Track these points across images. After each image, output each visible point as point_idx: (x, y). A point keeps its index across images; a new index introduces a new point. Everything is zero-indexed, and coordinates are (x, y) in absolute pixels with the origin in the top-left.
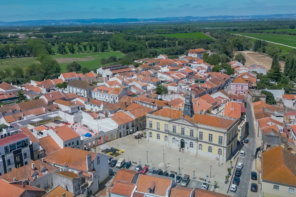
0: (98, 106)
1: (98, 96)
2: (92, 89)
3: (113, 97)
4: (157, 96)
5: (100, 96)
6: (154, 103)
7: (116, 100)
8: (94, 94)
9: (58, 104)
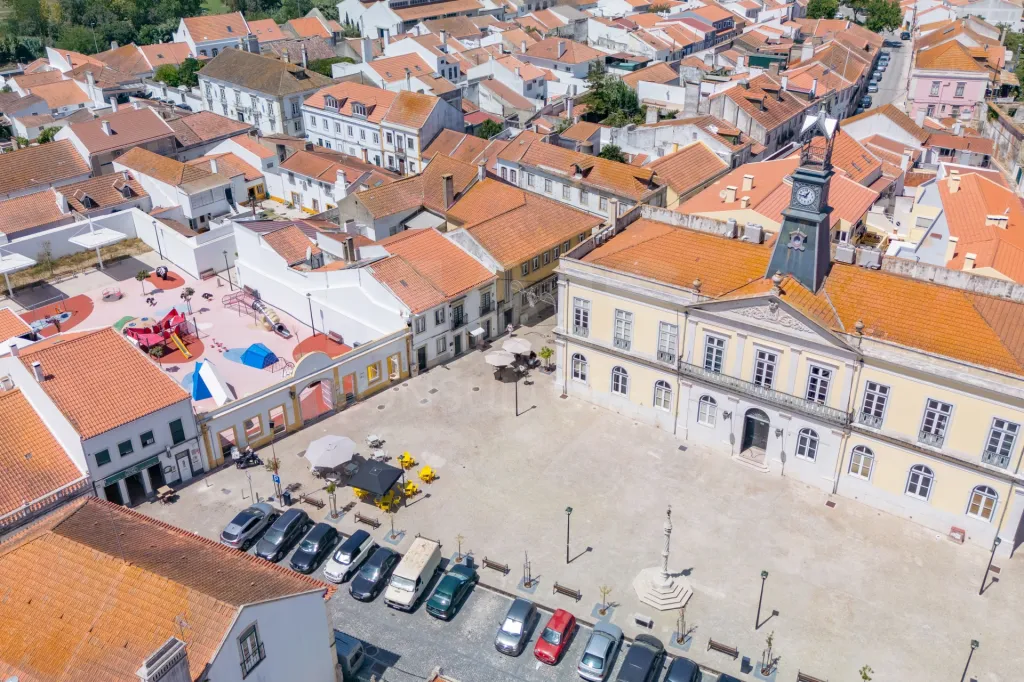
0: (321, 184)
1: (331, 131)
2: (307, 96)
3: (394, 138)
4: (596, 135)
5: (338, 129)
6: (586, 173)
7: (409, 152)
8: (314, 122)
9: (134, 173)
